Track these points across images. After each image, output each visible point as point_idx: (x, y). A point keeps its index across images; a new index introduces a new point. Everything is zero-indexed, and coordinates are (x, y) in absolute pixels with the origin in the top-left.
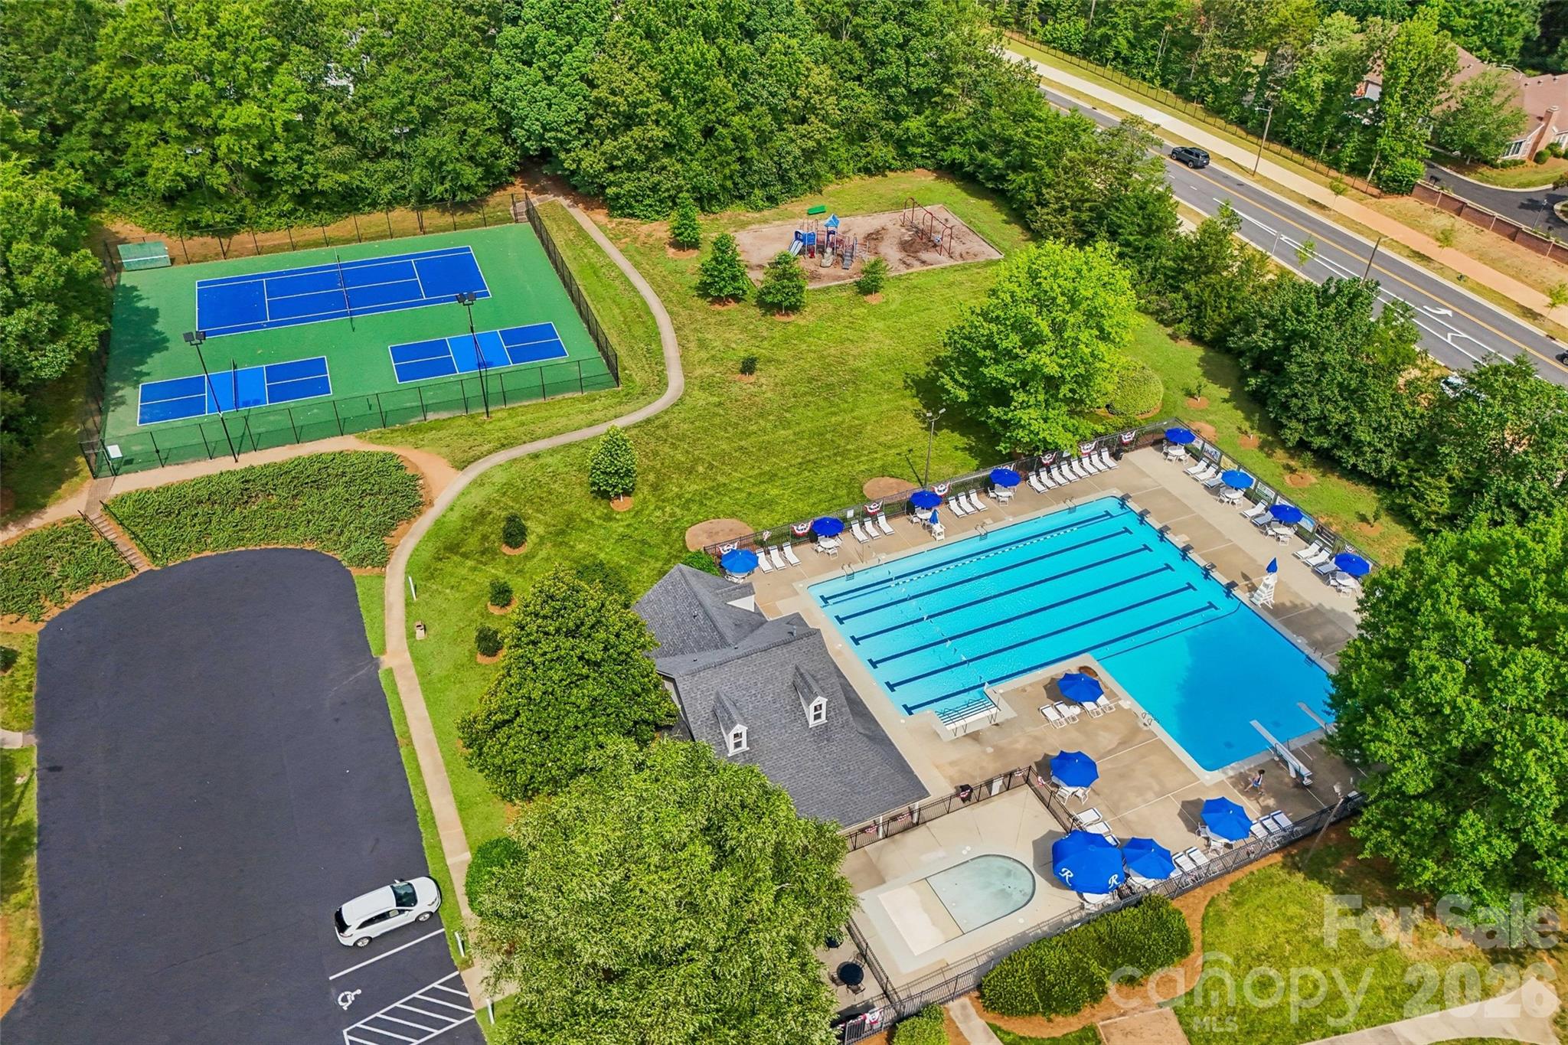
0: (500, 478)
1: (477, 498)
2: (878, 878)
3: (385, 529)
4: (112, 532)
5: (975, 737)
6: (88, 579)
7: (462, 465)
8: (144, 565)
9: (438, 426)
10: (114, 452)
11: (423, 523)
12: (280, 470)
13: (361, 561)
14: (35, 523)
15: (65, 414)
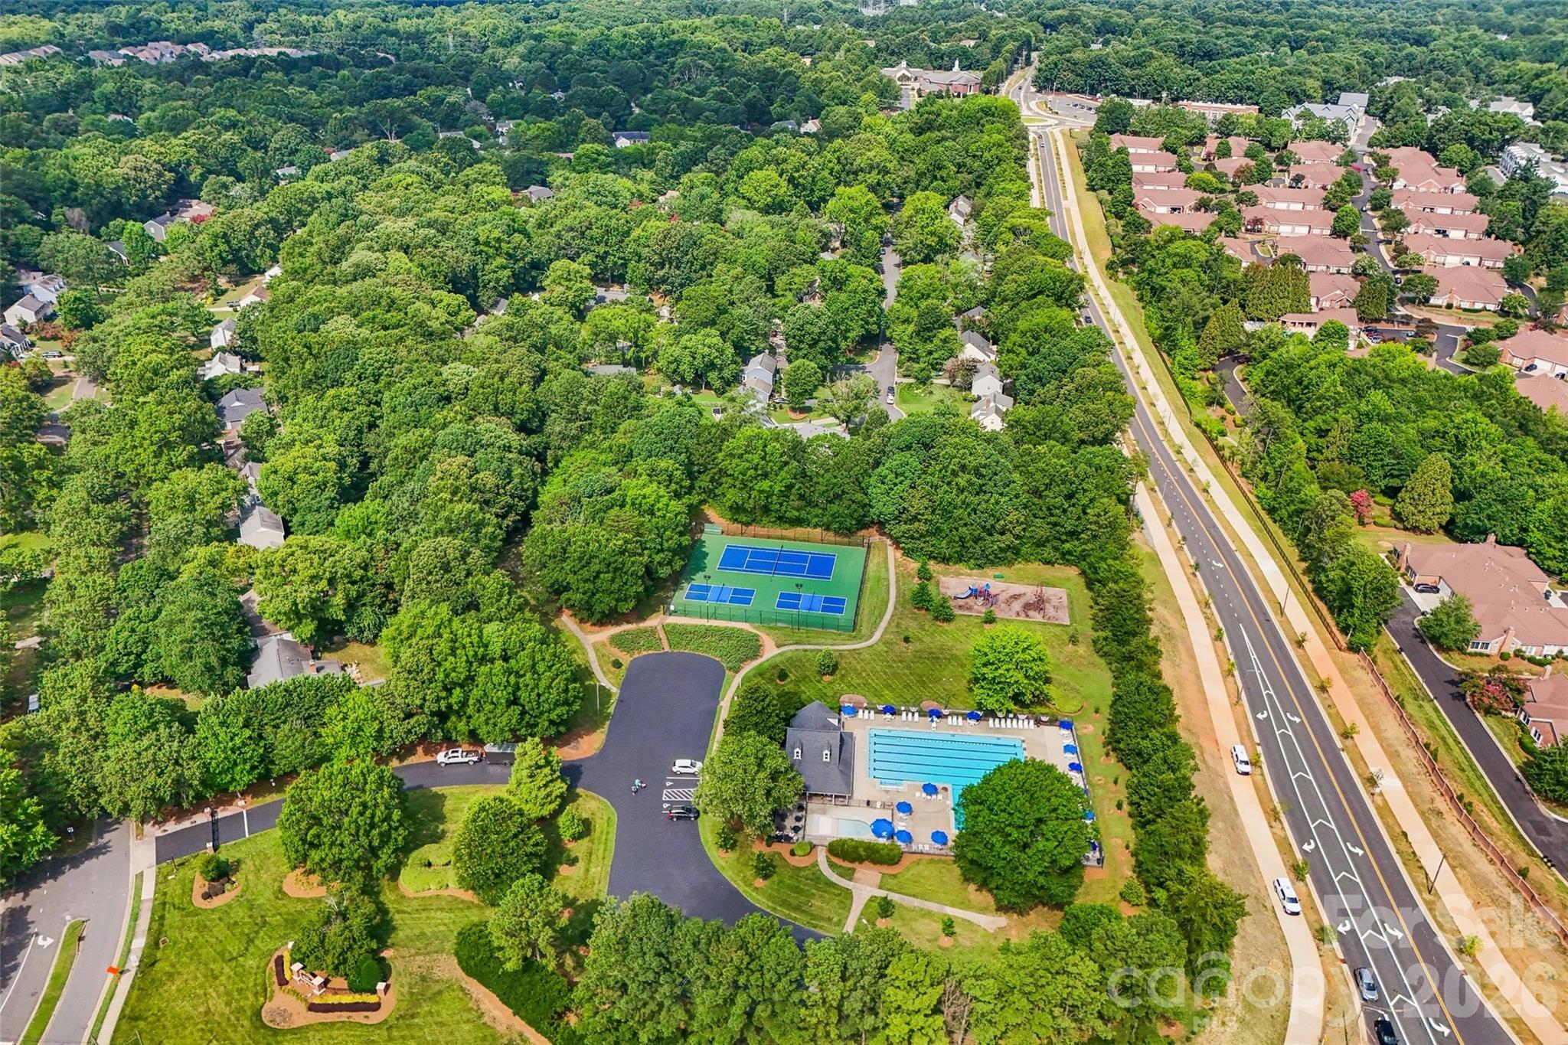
0: (790, 654)
1: (778, 660)
2: (824, 812)
3: (742, 661)
4: (662, 635)
5: (887, 792)
6: (649, 648)
7: (778, 646)
8: (667, 649)
9: (779, 629)
10: (672, 608)
11: (756, 663)
12: (718, 630)
13: (730, 669)
14: (642, 625)
15: (663, 588)
